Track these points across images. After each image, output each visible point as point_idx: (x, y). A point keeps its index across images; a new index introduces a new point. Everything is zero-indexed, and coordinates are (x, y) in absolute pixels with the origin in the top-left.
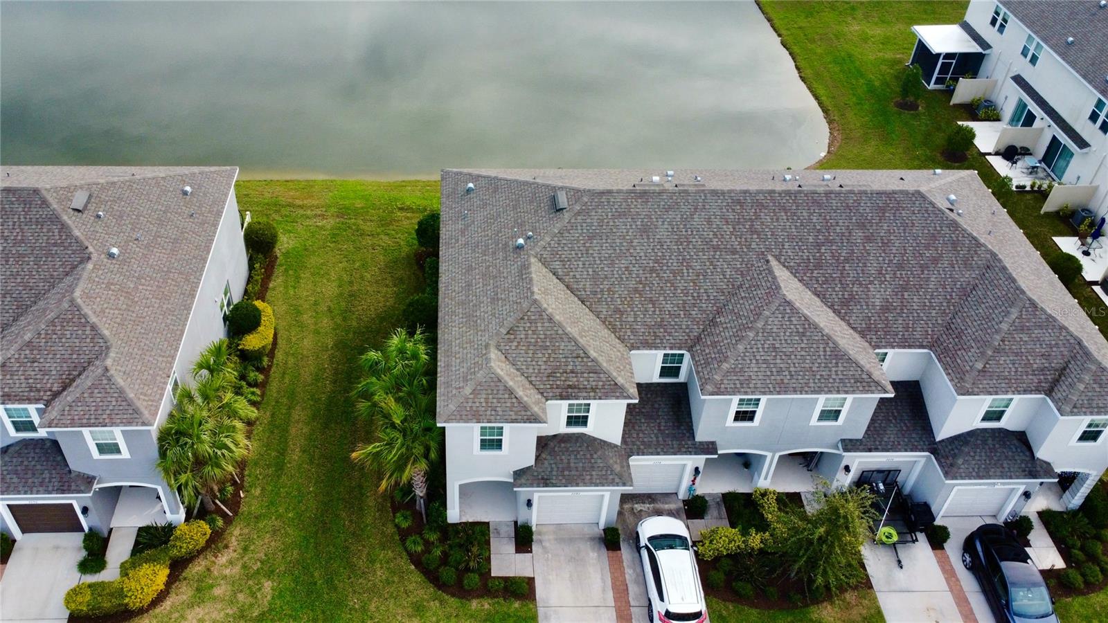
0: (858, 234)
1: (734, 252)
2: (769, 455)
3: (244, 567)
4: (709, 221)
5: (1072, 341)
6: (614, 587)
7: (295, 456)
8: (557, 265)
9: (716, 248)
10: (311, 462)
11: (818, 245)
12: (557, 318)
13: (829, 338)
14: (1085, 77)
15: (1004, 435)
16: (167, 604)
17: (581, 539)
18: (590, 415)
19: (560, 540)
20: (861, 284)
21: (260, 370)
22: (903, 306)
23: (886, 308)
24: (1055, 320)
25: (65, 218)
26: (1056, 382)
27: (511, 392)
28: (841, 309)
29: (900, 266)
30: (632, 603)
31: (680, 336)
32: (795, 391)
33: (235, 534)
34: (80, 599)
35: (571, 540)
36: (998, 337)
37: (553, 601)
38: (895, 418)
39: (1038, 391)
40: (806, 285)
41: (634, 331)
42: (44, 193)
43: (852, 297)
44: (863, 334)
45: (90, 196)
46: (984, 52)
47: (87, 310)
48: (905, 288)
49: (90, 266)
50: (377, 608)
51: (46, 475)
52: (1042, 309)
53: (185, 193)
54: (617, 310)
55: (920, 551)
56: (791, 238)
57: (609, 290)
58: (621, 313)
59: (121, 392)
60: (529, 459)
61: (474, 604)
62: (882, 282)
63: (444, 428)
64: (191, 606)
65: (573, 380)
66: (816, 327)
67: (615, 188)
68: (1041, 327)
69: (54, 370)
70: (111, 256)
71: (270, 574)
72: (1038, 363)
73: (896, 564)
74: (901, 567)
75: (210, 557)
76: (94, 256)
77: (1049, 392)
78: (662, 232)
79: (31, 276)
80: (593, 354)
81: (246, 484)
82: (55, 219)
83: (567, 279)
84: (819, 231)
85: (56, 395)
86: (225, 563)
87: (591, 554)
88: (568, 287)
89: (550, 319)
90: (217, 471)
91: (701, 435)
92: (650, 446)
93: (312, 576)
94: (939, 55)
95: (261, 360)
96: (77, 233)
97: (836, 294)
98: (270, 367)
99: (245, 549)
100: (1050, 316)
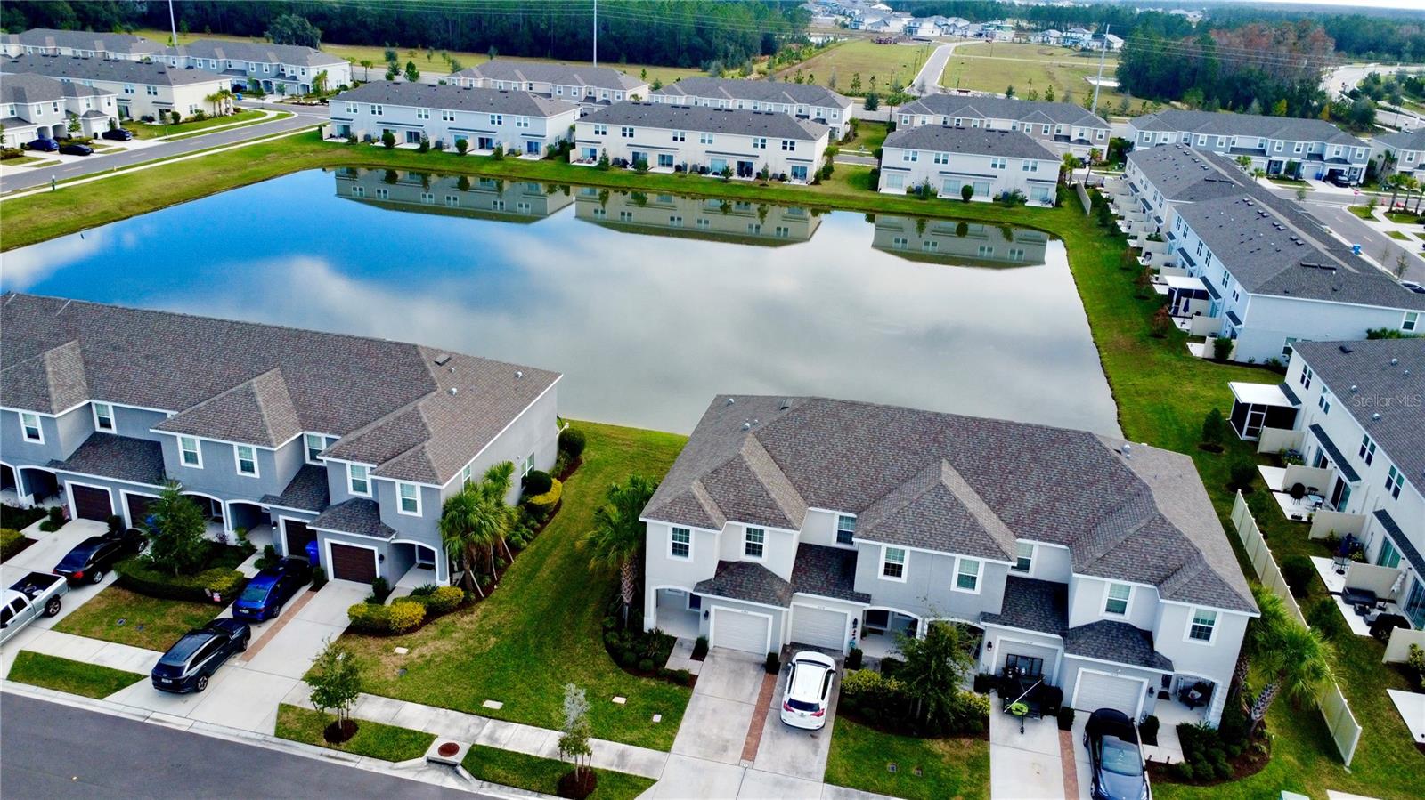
0: (1027, 456)
1: (915, 453)
2: (920, 619)
3: (481, 626)
4: (901, 430)
5: (1192, 550)
6: (762, 694)
7: (545, 573)
8: (769, 442)
9: (900, 449)
10: (555, 580)
11: (989, 458)
12: (753, 468)
13: (971, 515)
14: (1355, 416)
15: (1127, 629)
16: (418, 634)
17: (748, 662)
18: (764, 544)
19: (730, 659)
20: (1019, 491)
21: (540, 521)
22: (1052, 511)
23: (1036, 511)
24: (1180, 533)
25: (428, 365)
26: (1167, 577)
27: (700, 507)
28: (997, 506)
29: (1058, 483)
30: (772, 706)
31: (854, 503)
32: (931, 547)
33: (482, 608)
34: (359, 610)
35: (739, 661)
36: (1122, 537)
37: (707, 692)
38: (1037, 606)
39: (1148, 581)
40: (971, 485)
41: (816, 494)
42: (419, 349)
43: (1008, 498)
44: (1009, 525)
45: (449, 359)
46: (1294, 407)
47: (423, 414)
48: (1057, 499)
49: (434, 393)
50: (568, 669)
51: (364, 522)
52: (1170, 524)
53: (517, 376)
54: (807, 478)
55: (1048, 728)
56: (966, 450)
57: (805, 464)
58: (810, 480)
59: (429, 461)
60: (710, 573)
61: (644, 681)
62: (1037, 492)
63: (645, 524)
64: (434, 639)
65: (753, 510)
66: (962, 506)
67: (830, 397)
68: (1165, 536)
69: (390, 444)
70: (451, 393)
71: (496, 635)
72: (1154, 561)
73: (1019, 729)
74: (1022, 732)
75: (458, 615)
76: (439, 390)
77: (1158, 584)
78: (861, 431)
79: (394, 396)
80: (773, 496)
81: (501, 582)
82: (422, 364)
83: (774, 452)
84: (992, 449)
85: (386, 460)
86: (467, 621)
87: (751, 672)
88: (773, 457)
89: (747, 469)
90: (478, 536)
91: (858, 588)
92: (814, 588)
93: (528, 641)
94: (1247, 405)
95: (542, 515)
96: (433, 374)
97: (996, 494)
98: (547, 522)
99: (485, 617)
100: (1176, 530)
